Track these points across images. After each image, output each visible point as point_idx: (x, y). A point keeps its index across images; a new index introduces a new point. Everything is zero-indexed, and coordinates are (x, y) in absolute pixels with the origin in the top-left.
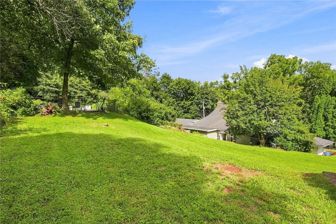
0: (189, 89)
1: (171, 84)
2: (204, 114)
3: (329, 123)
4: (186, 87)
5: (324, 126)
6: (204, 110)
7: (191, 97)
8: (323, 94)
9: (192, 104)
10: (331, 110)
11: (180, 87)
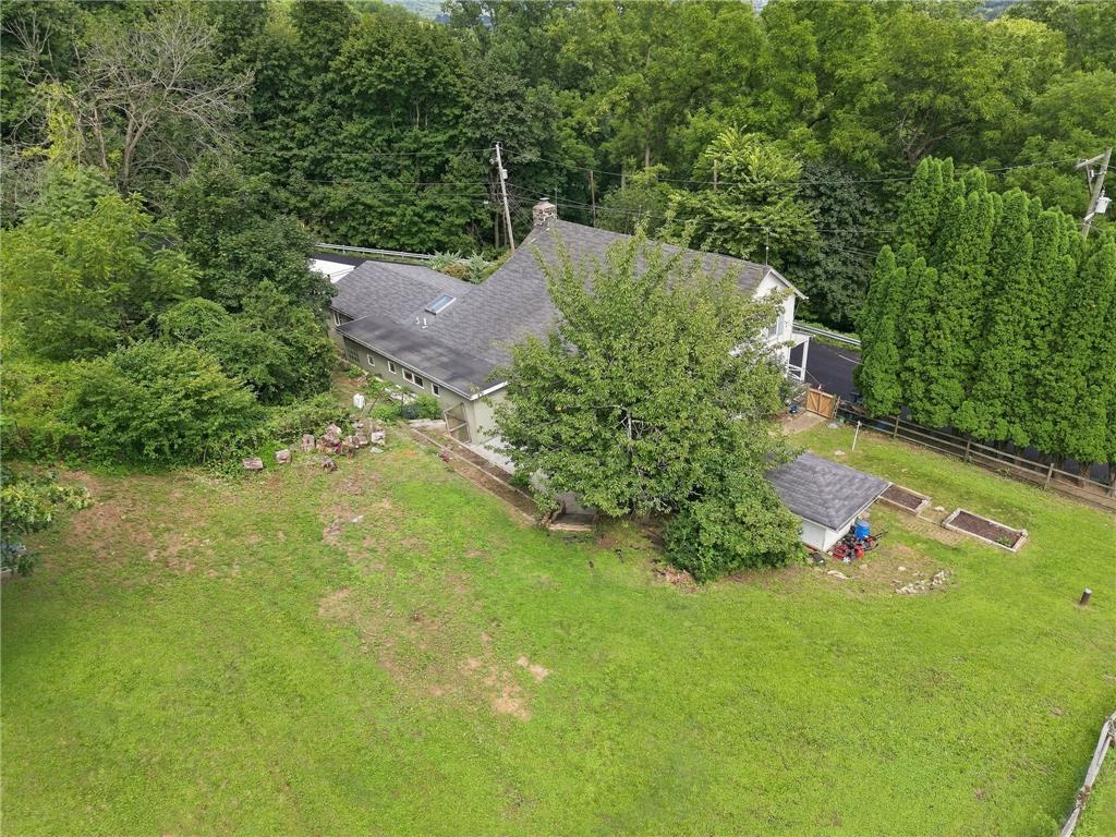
0: (430, 75)
1: (348, 46)
2: (505, 199)
3: (913, 362)
4: (413, 68)
5: (898, 367)
6: (503, 183)
7: (447, 111)
8: (909, 234)
9: (452, 143)
10: (921, 315)
11: (388, 68)
